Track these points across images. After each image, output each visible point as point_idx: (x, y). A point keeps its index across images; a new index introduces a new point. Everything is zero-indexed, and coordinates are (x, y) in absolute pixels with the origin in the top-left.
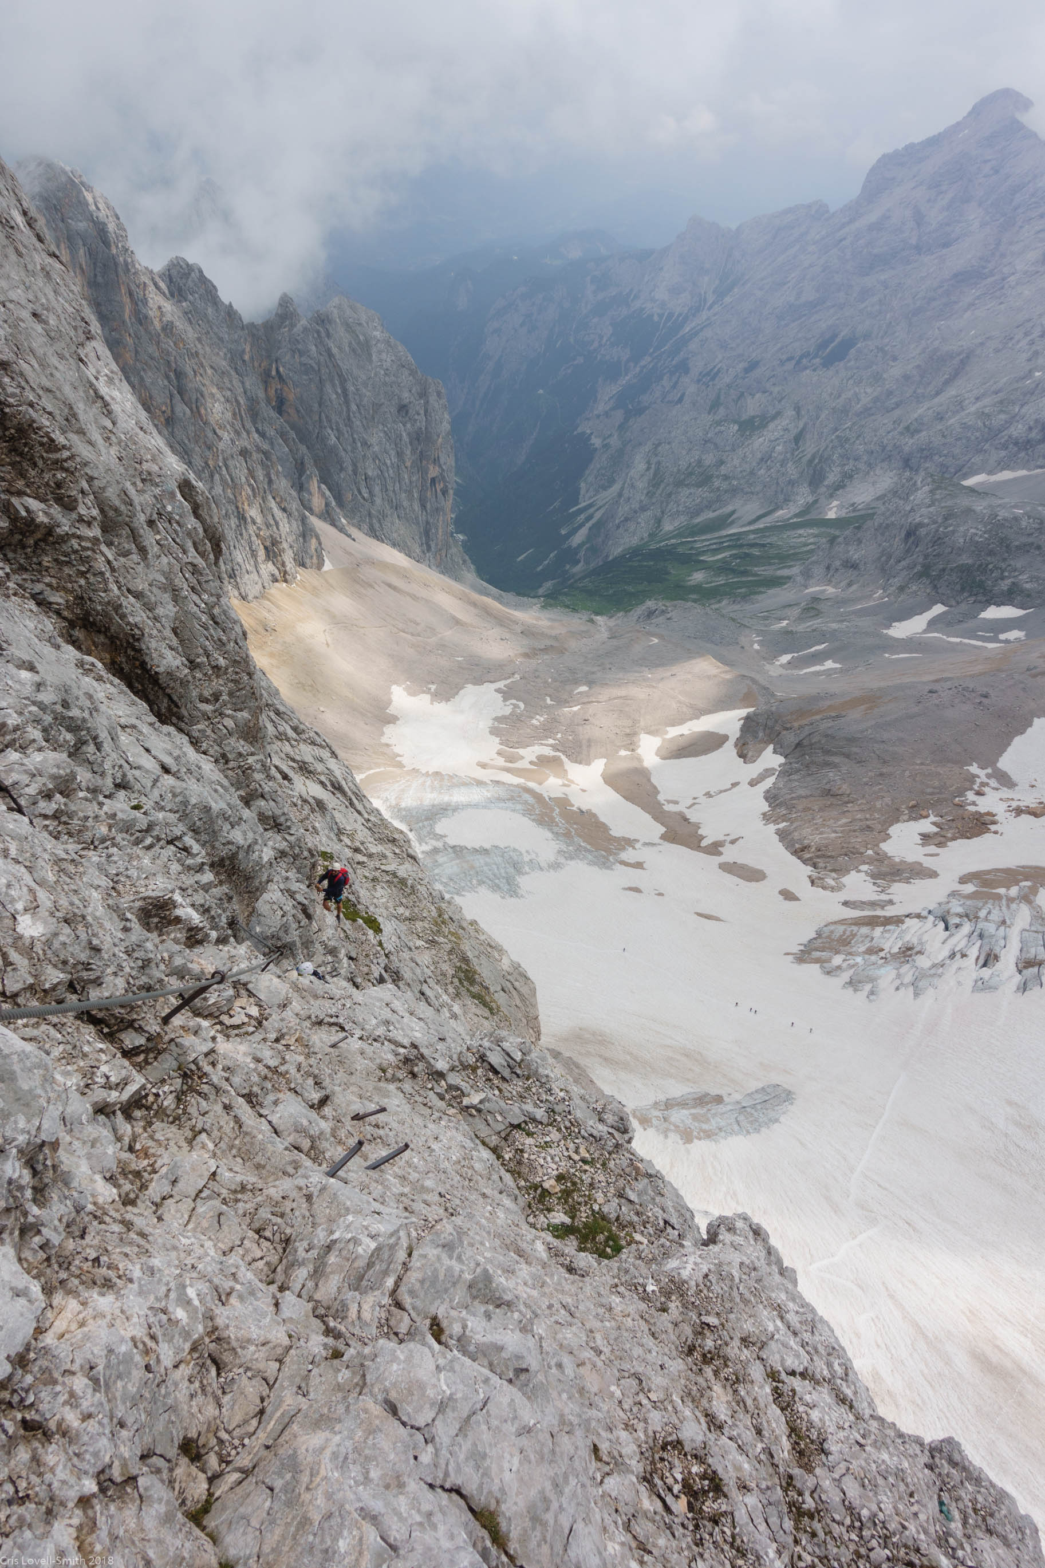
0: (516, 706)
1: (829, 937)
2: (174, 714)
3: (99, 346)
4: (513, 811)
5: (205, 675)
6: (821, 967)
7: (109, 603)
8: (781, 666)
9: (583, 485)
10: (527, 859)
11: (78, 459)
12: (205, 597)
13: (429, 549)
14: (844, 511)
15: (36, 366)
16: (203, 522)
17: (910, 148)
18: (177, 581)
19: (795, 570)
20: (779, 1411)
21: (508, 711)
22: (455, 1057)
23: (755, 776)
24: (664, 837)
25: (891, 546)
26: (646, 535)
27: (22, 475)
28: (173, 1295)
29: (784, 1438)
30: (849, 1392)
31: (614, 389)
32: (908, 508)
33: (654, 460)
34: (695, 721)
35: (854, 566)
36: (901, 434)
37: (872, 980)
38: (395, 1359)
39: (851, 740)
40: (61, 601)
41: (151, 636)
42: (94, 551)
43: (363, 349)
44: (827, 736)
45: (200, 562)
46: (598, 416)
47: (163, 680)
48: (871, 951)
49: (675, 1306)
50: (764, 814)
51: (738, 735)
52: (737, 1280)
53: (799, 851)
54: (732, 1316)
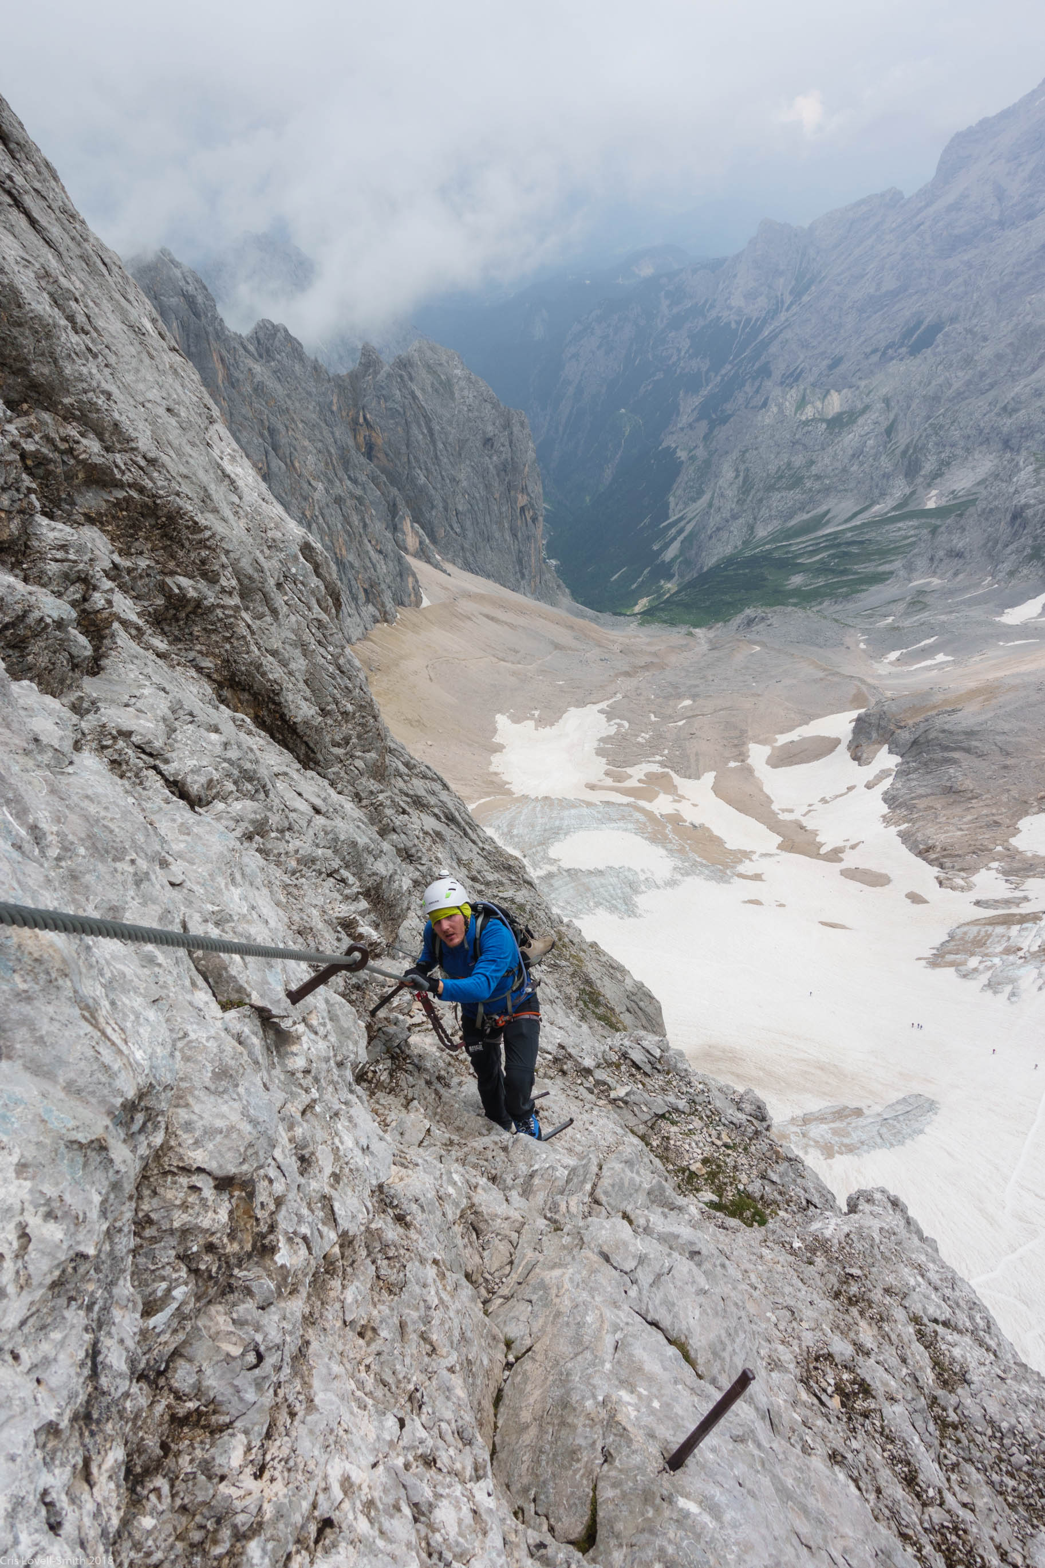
0: (620, 725)
1: (962, 939)
2: (311, 760)
3: (220, 428)
4: (626, 830)
5: (335, 721)
6: (957, 970)
7: (251, 663)
8: (891, 663)
9: (672, 499)
10: (642, 877)
11: (218, 537)
12: (331, 649)
13: (523, 576)
14: (944, 499)
15: (174, 456)
16: (324, 580)
17: (984, 123)
18: (304, 637)
19: (898, 564)
20: (922, 1348)
21: (612, 731)
22: (600, 1055)
23: (871, 778)
24: (780, 847)
25: (997, 530)
26: (739, 543)
27: (173, 556)
28: (444, 1177)
29: (929, 1370)
30: (993, 1344)
31: (696, 401)
32: (1012, 490)
33: (742, 467)
34: (805, 727)
35: (959, 555)
36: (998, 415)
37: (1012, 981)
38: (603, 1227)
39: (970, 734)
40: (210, 665)
41: (287, 689)
42: (236, 617)
43: (445, 388)
44: (944, 731)
45: (324, 617)
46: (682, 429)
47: (300, 729)
48: (1008, 951)
49: (820, 1260)
50: (884, 817)
51: (850, 737)
52: (877, 1241)
53: (924, 852)
54: (874, 1270)
